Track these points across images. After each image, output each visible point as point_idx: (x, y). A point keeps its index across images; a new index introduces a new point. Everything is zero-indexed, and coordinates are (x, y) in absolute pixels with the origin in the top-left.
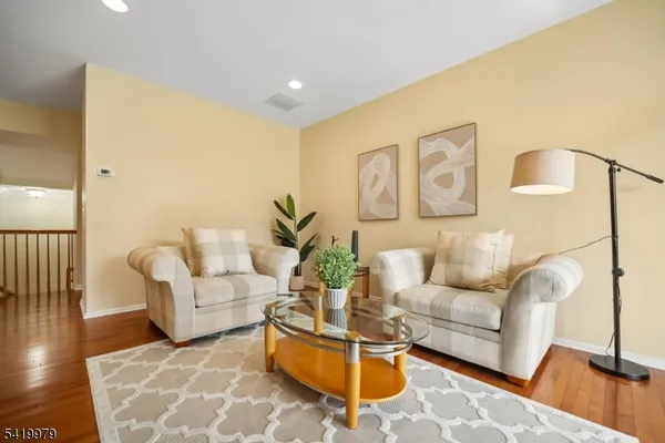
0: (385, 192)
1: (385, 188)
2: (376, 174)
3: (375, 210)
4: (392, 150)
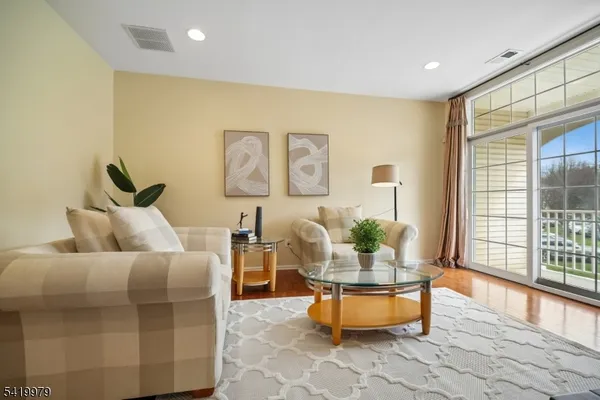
0: (257, 170)
1: (257, 167)
2: (246, 154)
3: (245, 187)
4: (264, 136)
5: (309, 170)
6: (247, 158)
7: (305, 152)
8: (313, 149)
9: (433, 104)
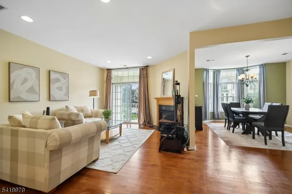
0: (32, 87)
2: (25, 78)
3: (24, 96)
4: (37, 70)
5: (60, 89)
6: (25, 80)
7: (58, 80)
8: (62, 79)
9: (102, 70)
